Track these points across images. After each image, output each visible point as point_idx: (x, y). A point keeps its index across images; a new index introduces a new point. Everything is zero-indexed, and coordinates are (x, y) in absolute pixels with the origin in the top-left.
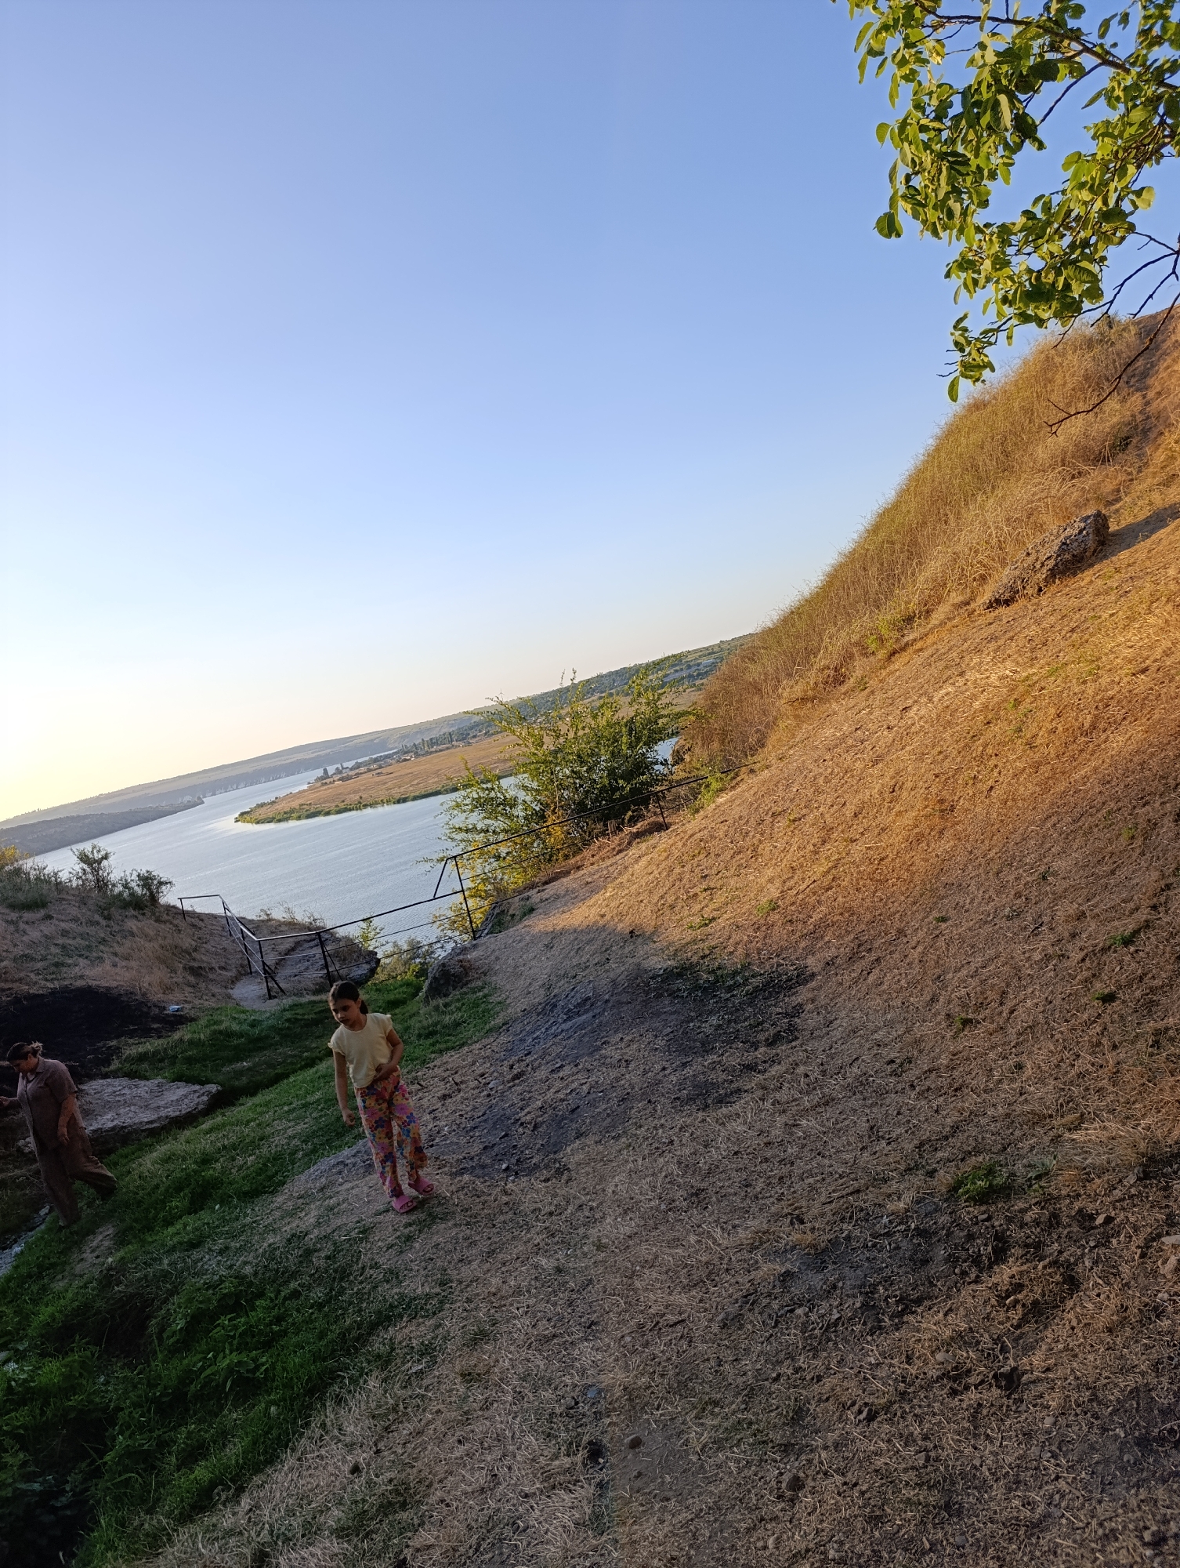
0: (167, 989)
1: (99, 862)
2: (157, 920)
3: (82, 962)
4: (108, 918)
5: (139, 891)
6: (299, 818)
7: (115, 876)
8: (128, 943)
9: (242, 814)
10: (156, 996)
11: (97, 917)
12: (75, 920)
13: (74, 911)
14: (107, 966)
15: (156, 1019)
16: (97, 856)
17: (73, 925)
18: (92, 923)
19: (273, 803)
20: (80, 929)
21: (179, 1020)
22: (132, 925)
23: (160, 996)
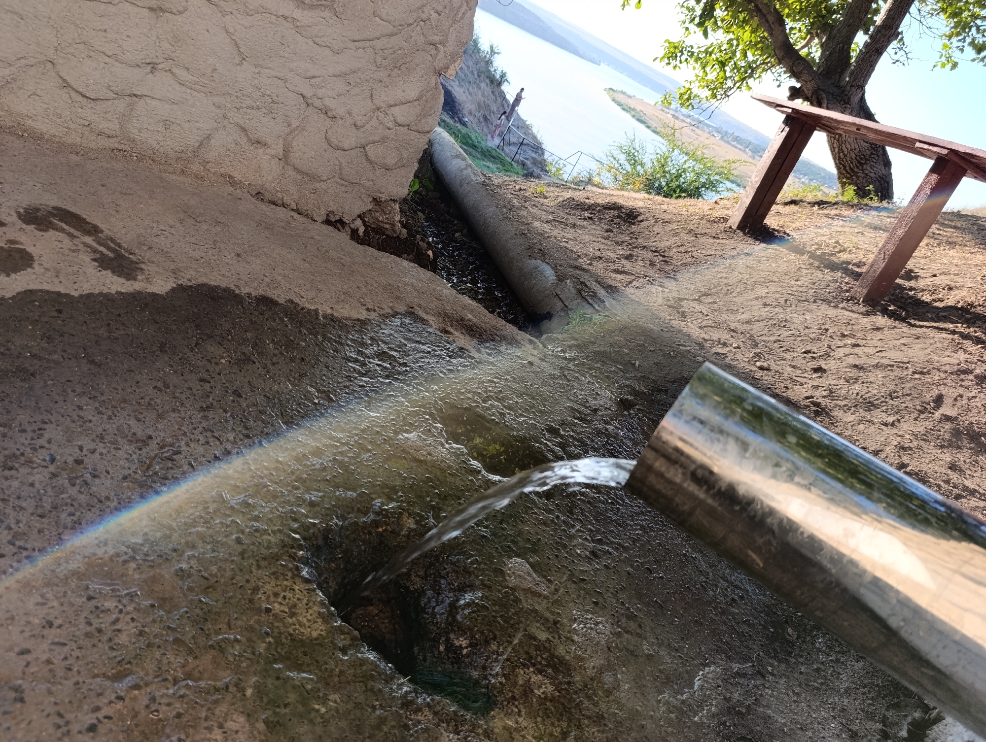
0: (471, 113)
1: (495, 53)
2: (493, 92)
3: (457, 82)
4: (479, 76)
5: (498, 77)
6: (633, 116)
7: (495, 64)
8: (475, 90)
9: (611, 89)
10: (466, 112)
11: (476, 73)
12: (468, 67)
13: (471, 64)
14: (462, 90)
15: (458, 117)
16: (496, 51)
17: (466, 68)
18: (472, 73)
19: (630, 97)
20: (467, 72)
21: (464, 124)
22: (483, 85)
23: (467, 113)
